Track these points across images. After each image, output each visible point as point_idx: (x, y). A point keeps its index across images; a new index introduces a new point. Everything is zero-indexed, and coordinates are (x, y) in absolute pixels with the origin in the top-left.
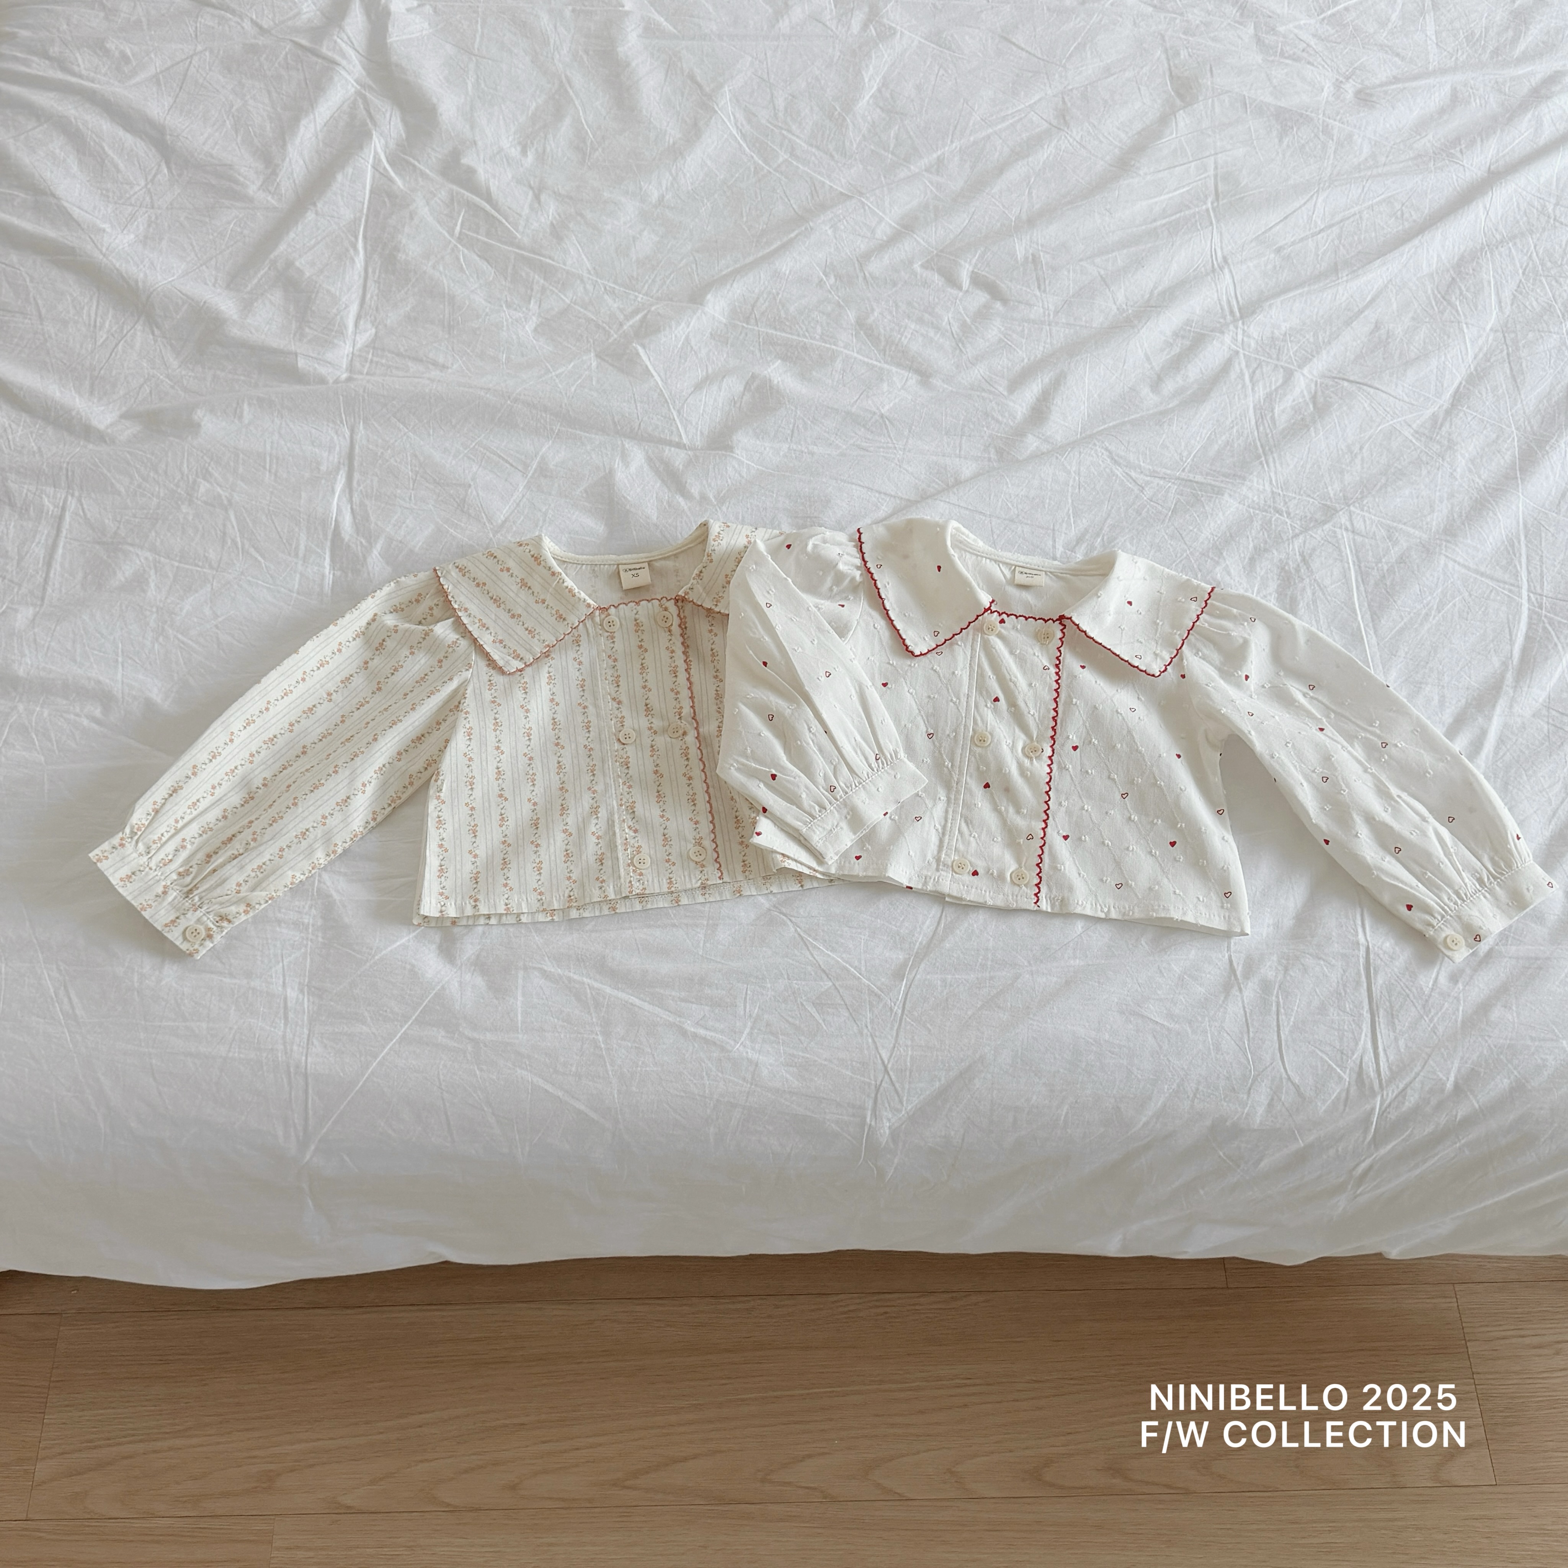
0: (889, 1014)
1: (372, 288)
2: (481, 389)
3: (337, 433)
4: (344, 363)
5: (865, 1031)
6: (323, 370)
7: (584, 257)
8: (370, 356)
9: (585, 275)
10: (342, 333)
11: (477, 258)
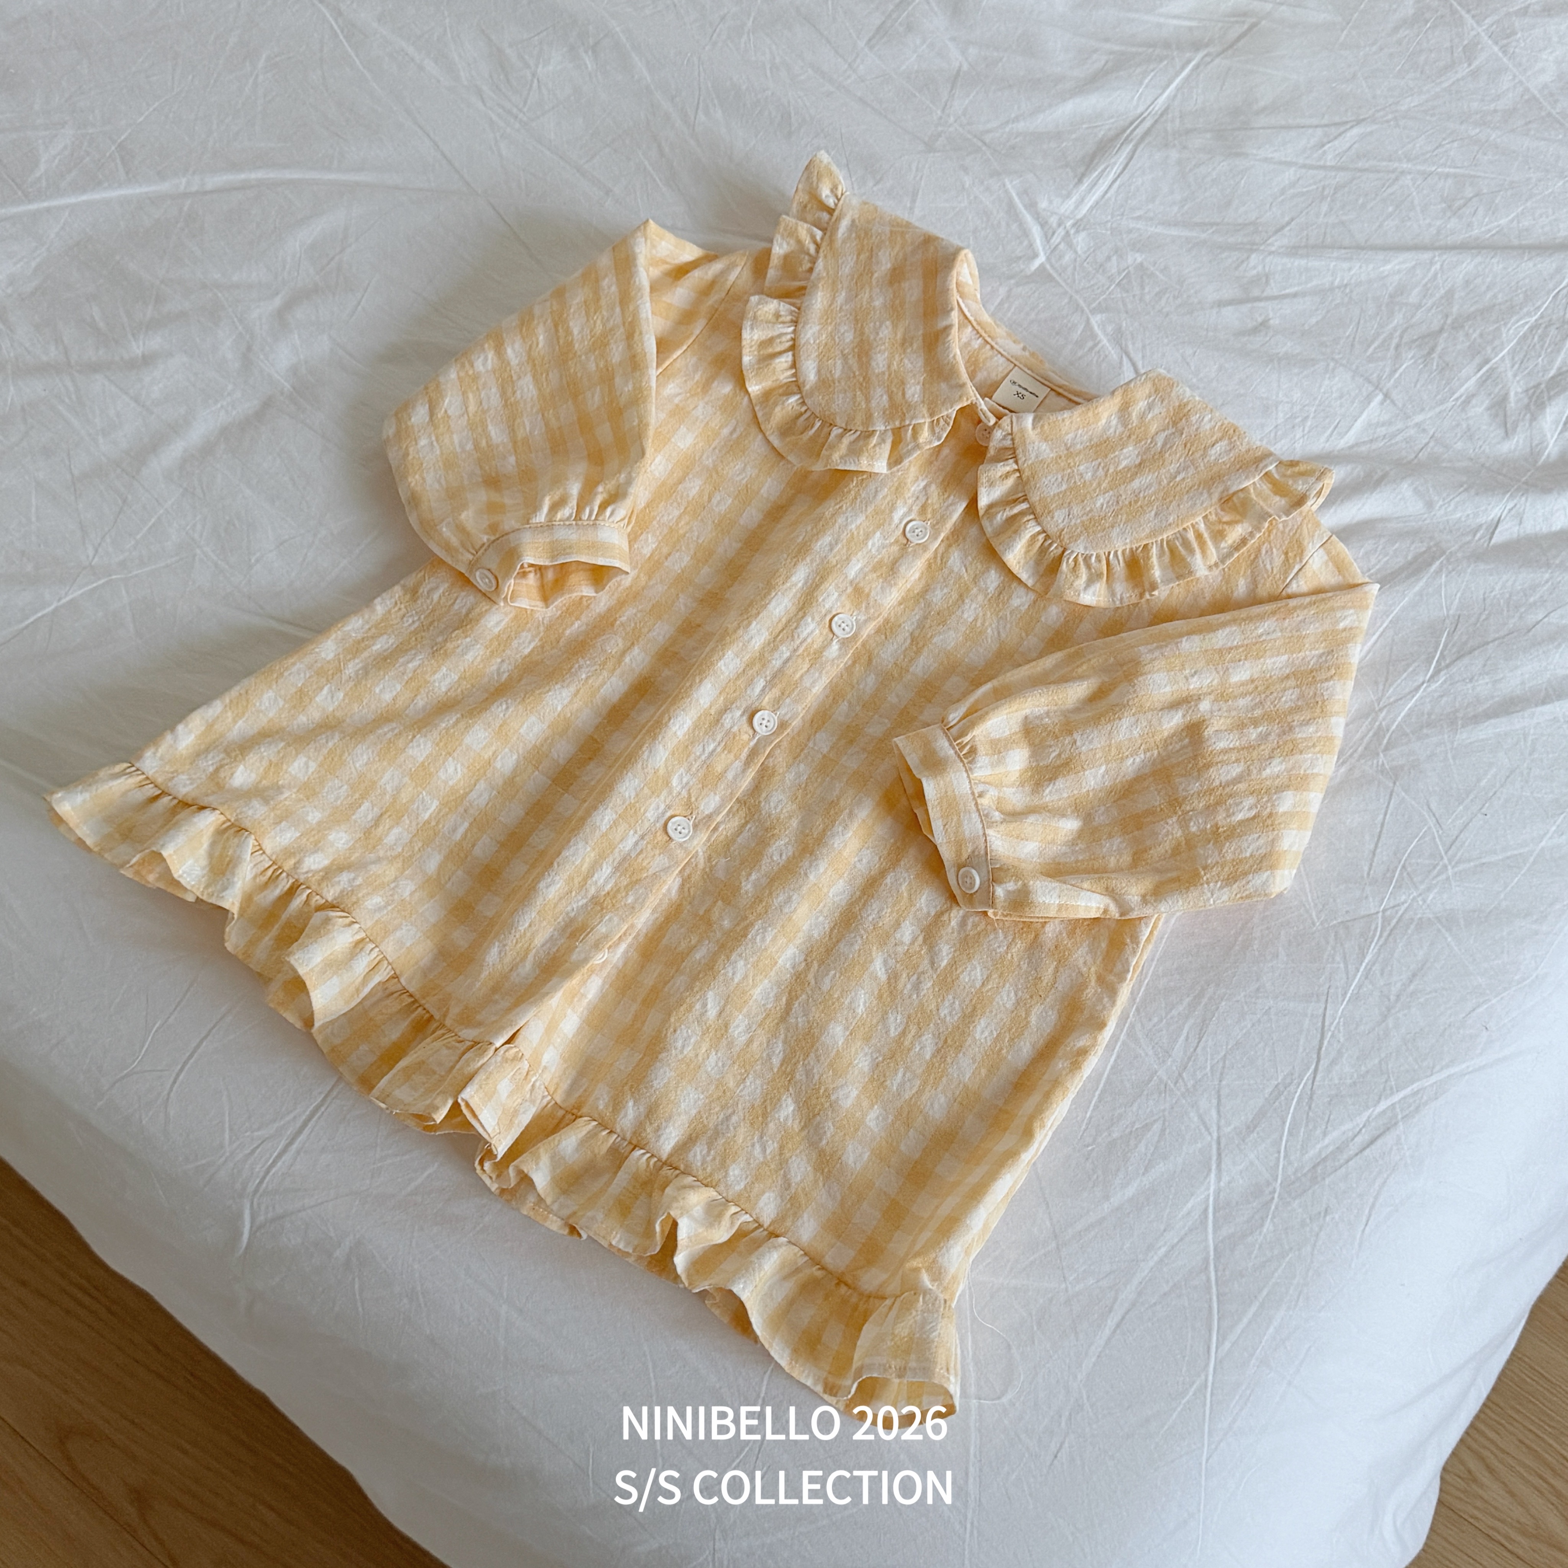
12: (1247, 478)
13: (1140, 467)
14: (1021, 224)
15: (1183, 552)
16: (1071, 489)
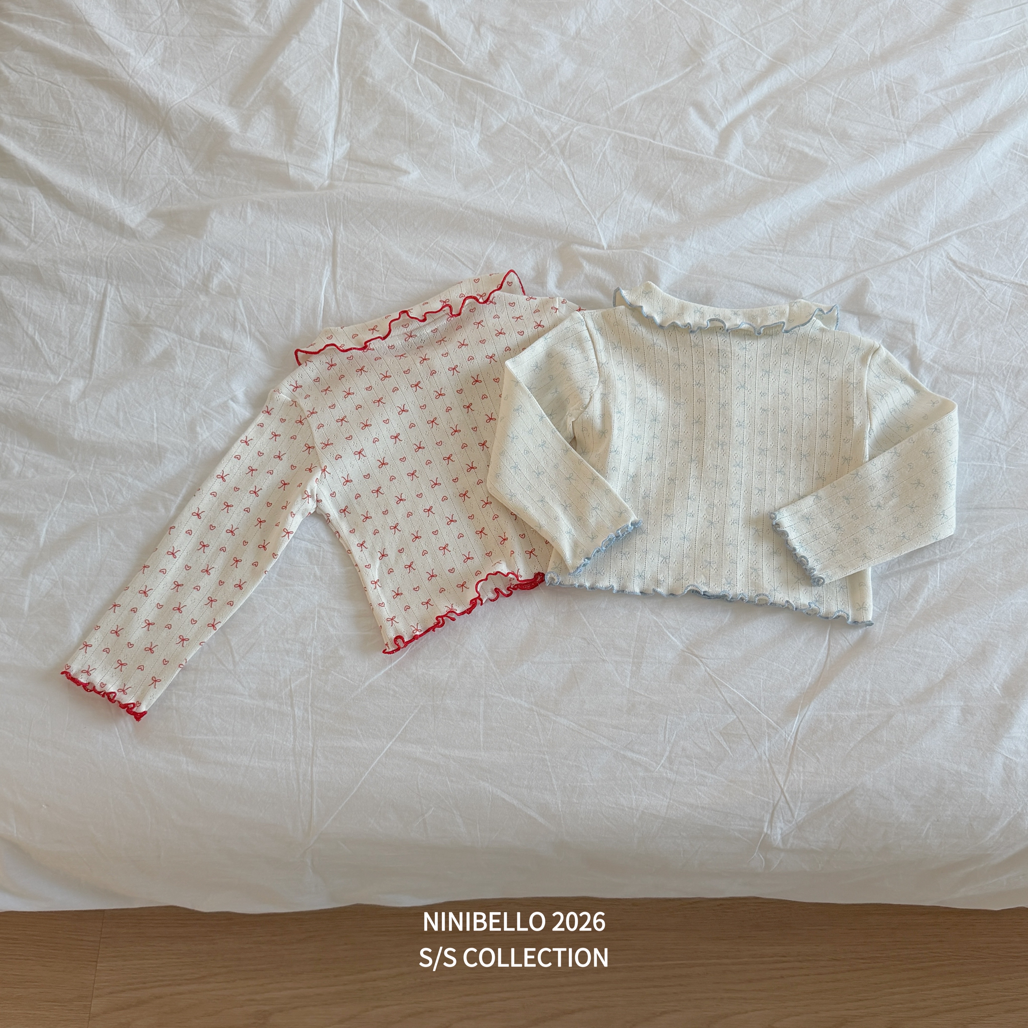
0: (783, 744)
1: (346, 107)
2: (438, 197)
3: (322, 233)
4: (326, 173)
5: (764, 757)
6: (309, 178)
7: (517, 81)
8: (347, 166)
9: (519, 98)
10: (325, 147)
11: (430, 82)
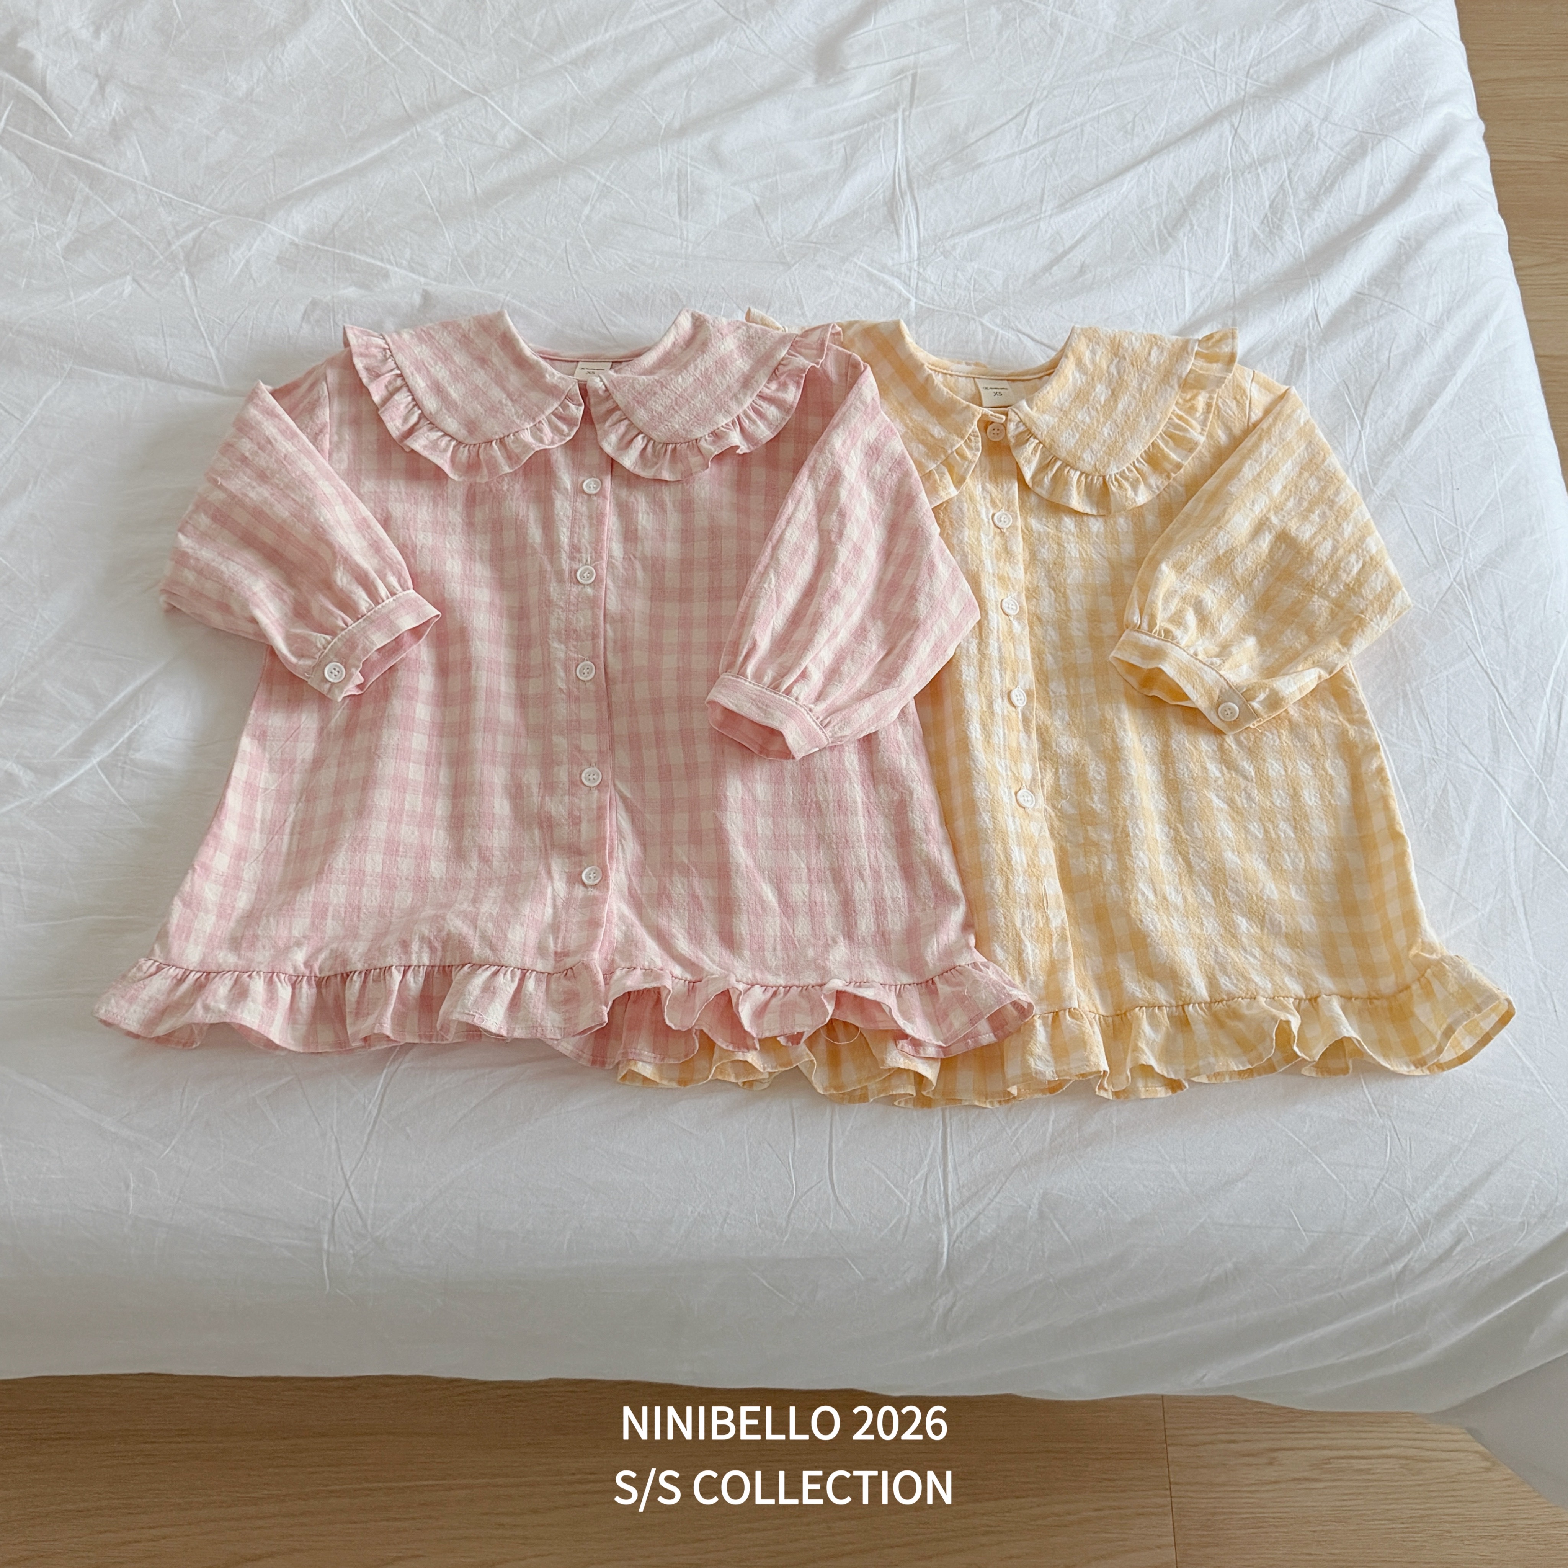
12: (1187, 363)
13: (1114, 395)
14: (885, 284)
15: (1181, 434)
16: (1083, 435)
